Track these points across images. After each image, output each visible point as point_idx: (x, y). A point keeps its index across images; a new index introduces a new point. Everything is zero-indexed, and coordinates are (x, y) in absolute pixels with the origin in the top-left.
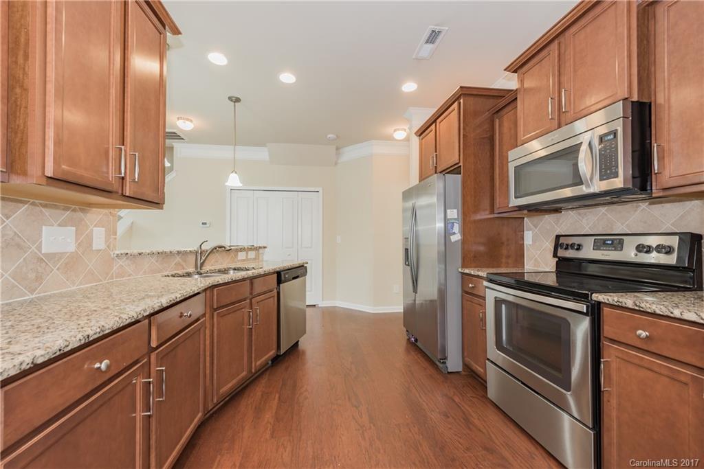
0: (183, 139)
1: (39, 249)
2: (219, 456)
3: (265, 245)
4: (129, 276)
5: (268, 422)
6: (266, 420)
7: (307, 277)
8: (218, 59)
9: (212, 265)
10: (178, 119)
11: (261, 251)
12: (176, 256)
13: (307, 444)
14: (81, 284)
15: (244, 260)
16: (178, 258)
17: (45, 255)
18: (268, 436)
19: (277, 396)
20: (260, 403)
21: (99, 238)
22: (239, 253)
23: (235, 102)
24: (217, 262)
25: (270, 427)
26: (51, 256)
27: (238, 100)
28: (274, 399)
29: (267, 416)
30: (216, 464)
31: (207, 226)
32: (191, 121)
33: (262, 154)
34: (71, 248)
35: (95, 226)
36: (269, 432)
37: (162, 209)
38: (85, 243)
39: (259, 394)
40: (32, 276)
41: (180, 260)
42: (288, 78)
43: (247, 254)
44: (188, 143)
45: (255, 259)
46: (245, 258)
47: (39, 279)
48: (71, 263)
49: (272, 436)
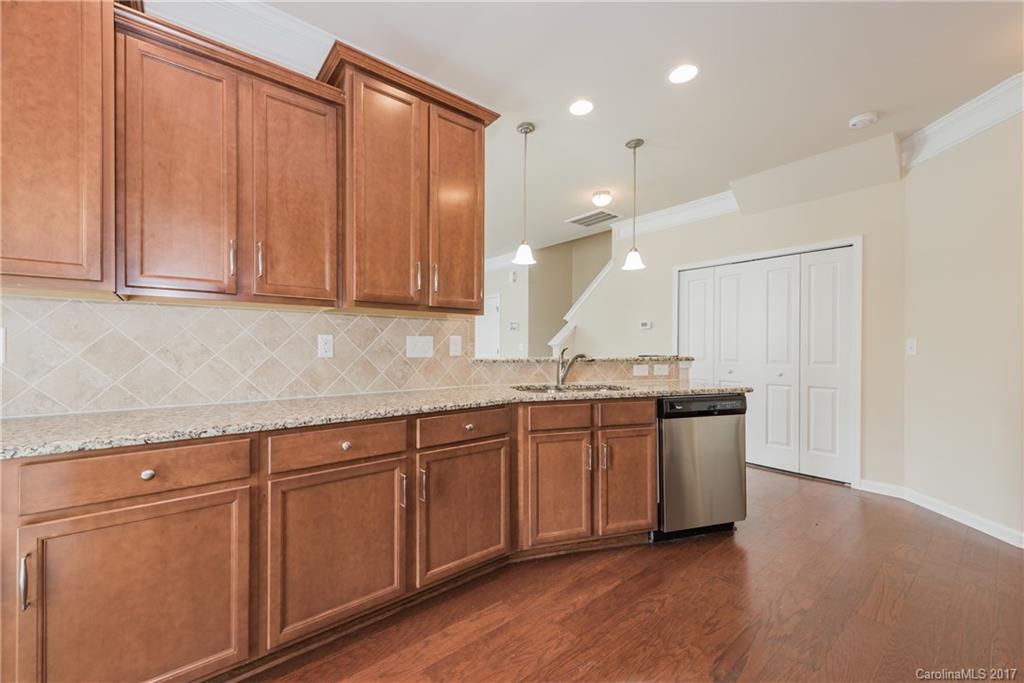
0: (615, 217)
1: (405, 353)
2: (501, 602)
3: (691, 355)
4: (486, 383)
5: (574, 605)
6: (575, 600)
7: (746, 414)
8: (581, 108)
9: (587, 380)
10: (594, 195)
11: (682, 364)
12: (537, 365)
13: (586, 662)
14: (438, 386)
15: (645, 377)
16: (539, 368)
17: (409, 359)
18: (558, 618)
19: (619, 582)
20: (589, 579)
21: (456, 345)
22: (636, 367)
23: (635, 148)
24: (596, 376)
25: (570, 610)
26: (414, 360)
27: (638, 143)
28: (609, 584)
29: (580, 598)
30: (491, 607)
31: (648, 327)
32: (608, 193)
33: (724, 204)
34: (430, 354)
35: (453, 334)
36: (563, 615)
37: (483, 314)
38: (443, 350)
39: (600, 567)
40: (399, 374)
41: (542, 371)
42: (684, 73)
43: (652, 367)
44: (622, 219)
45: (668, 377)
46: (647, 374)
47: (404, 377)
48: (430, 367)
49: (562, 622)
